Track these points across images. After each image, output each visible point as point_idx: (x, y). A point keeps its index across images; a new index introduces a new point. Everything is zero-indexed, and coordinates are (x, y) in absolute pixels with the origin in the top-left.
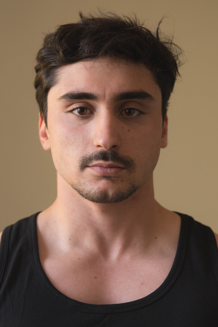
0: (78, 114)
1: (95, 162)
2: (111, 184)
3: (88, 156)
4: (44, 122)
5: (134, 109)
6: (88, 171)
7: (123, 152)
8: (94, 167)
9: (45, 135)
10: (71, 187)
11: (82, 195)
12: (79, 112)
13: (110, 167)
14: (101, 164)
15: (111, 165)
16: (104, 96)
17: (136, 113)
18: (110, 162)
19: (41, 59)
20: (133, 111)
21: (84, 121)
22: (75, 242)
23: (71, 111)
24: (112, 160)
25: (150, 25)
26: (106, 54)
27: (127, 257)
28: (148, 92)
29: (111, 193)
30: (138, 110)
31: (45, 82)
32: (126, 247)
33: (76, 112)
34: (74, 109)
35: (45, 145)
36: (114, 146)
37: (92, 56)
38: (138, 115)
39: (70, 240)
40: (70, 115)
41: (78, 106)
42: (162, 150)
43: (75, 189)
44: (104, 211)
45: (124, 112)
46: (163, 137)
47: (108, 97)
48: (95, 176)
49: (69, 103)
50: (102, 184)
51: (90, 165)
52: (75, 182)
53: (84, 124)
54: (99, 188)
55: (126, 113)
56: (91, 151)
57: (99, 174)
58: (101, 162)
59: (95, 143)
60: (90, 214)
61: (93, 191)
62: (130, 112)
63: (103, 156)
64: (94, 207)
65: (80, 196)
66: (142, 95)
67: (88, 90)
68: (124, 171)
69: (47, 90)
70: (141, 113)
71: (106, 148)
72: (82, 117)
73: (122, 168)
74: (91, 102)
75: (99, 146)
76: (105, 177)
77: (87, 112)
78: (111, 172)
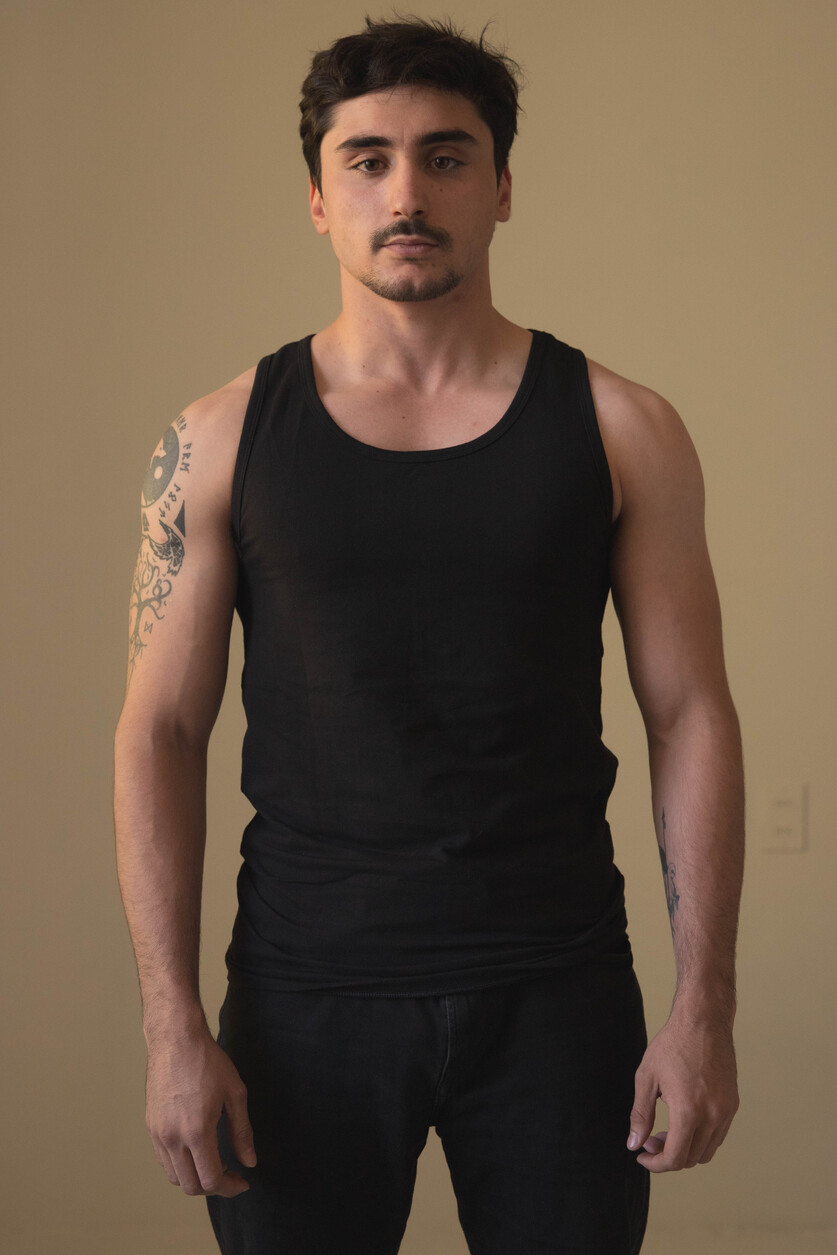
0: (365, 170)
1: (393, 239)
2: (417, 269)
3: (382, 231)
4: (317, 190)
5: (448, 159)
6: (385, 252)
7: (433, 222)
8: (392, 246)
9: (319, 212)
10: (361, 285)
11: (376, 291)
12: (367, 167)
13: (414, 244)
14: (401, 240)
15: (416, 240)
16: (402, 141)
17: (452, 164)
18: (414, 237)
20: (446, 162)
21: (375, 180)
22: (371, 367)
23: (356, 167)
24: (417, 232)
25: (470, 31)
26: (409, 80)
27: (452, 390)
28: (468, 132)
29: (417, 284)
30: (452, 159)
31: (315, 130)
32: (450, 373)
33: (362, 167)
34: (360, 164)
35: (321, 226)
36: (419, 212)
37: (388, 83)
38: (454, 167)
39: (364, 366)
40: (354, 172)
41: (365, 159)
42: (499, 225)
43: (367, 284)
44: (413, 318)
45: (433, 163)
46: (501, 204)
47: (407, 140)
48: (393, 259)
50: (405, 271)
51: (387, 243)
52: (367, 271)
53: (376, 184)
54: (400, 277)
55: (437, 164)
56: (388, 221)
57: (400, 257)
58: (401, 237)
59: (392, 210)
60: (392, 325)
61: (391, 282)
62: (442, 162)
63: (404, 228)
64: (396, 312)
65: (373, 293)
66: (458, 136)
67: (378, 133)
68: (436, 250)
69: (319, 138)
70: (459, 163)
71: (406, 215)
72: (371, 174)
73: (433, 246)
74: (383, 149)
75: (397, 213)
76: (409, 259)
77: (378, 166)
78: (416, 251)
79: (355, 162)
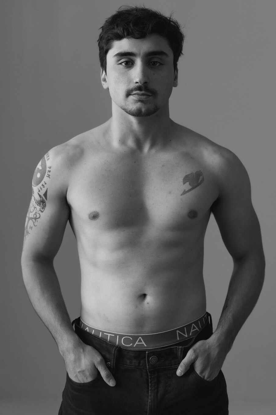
0: (125, 65)
1: (134, 92)
2: (143, 105)
3: (131, 89)
4: (104, 72)
5: (157, 62)
6: (131, 98)
7: (151, 86)
8: (134, 95)
9: (105, 80)
10: (121, 109)
11: (127, 112)
12: (125, 64)
13: (143, 95)
14: (138, 93)
15: (144, 93)
16: (140, 54)
17: (158, 64)
18: (143, 92)
19: (101, 38)
20: (156, 63)
21: (128, 69)
22: (123, 141)
23: (121, 64)
24: (144, 91)
27: (153, 151)
28: (165, 52)
29: (143, 110)
30: (159, 62)
31: (105, 48)
32: (152, 146)
33: (123, 64)
34: (122, 62)
35: (105, 86)
36: (145, 83)
38: (159, 65)
39: (120, 141)
40: (120, 66)
41: (125, 61)
42: (174, 88)
43: (123, 109)
45: (151, 64)
46: (175, 80)
47: (142, 54)
48: (134, 100)
49: (120, 58)
50: (138, 105)
51: (132, 94)
52: (123, 104)
53: (128, 71)
54: (137, 107)
55: (152, 64)
56: (133, 86)
57: (137, 99)
58: (138, 92)
59: (135, 81)
60: (132, 126)
61: (133, 109)
62: (155, 63)
63: (139, 88)
65: (125, 112)
66: (161, 53)
67: (130, 51)
68: (151, 98)
69: (106, 52)
70: (161, 64)
71: (141, 83)
72: (127, 67)
73: (149, 96)
74: (132, 57)
75: (137, 83)
76: (140, 101)
77: (130, 64)
78: (143, 97)
79: (120, 62)
